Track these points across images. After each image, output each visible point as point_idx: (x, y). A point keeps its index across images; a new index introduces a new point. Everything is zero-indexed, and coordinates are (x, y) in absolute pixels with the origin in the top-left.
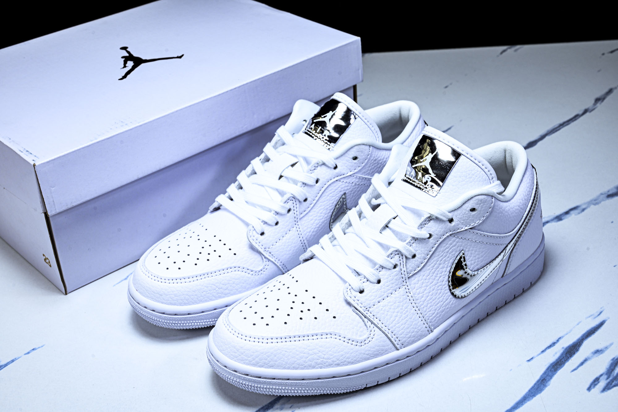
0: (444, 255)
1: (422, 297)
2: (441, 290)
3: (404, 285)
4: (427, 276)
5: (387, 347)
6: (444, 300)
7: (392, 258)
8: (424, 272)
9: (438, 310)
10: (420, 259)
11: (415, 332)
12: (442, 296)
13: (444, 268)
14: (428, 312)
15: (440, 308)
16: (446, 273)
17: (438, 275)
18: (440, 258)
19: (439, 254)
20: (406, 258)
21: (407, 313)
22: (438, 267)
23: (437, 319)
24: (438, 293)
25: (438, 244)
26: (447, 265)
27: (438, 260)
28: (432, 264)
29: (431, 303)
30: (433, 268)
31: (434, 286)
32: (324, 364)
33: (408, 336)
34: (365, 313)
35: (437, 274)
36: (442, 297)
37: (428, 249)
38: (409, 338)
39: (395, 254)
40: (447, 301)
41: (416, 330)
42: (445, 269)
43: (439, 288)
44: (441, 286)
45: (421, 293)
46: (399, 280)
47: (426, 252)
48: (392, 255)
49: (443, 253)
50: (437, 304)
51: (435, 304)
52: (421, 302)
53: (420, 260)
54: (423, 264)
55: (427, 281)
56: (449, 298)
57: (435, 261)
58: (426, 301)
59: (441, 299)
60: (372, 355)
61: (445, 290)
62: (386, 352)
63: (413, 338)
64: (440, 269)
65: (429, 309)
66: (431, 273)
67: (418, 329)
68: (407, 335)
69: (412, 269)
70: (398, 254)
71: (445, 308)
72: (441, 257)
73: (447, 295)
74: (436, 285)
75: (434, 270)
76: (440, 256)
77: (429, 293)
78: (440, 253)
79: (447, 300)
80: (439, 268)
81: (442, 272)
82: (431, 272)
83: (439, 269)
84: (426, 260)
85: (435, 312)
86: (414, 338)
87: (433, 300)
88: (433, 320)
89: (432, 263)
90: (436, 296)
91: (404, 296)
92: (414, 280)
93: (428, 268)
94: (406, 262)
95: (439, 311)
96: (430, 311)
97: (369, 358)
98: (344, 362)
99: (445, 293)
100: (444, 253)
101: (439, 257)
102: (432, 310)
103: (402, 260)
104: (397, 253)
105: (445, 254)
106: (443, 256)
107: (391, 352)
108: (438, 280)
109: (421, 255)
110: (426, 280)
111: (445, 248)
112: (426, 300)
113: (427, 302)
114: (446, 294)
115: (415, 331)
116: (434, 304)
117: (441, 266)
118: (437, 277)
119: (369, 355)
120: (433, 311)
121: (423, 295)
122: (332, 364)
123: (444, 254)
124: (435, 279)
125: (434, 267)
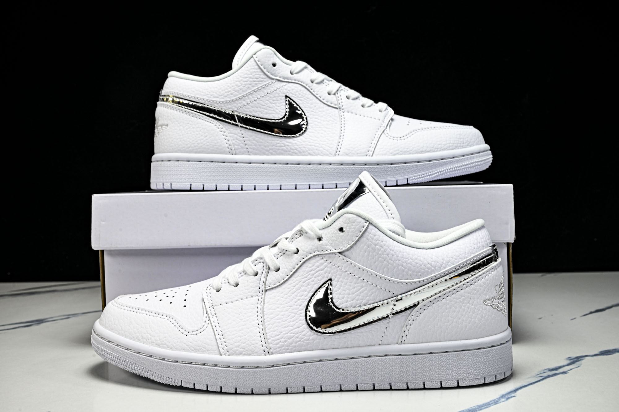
2: (296, 314)
3: (258, 295)
4: (285, 295)
5: (210, 347)
6: (295, 327)
7: (255, 265)
8: (282, 289)
9: (284, 334)
10: (282, 273)
11: (247, 344)
12: (294, 321)
13: (306, 291)
14: (272, 331)
15: (287, 333)
16: (306, 297)
20: (270, 269)
21: (247, 322)
22: (299, 289)
23: (281, 344)
24: (291, 316)
25: (302, 262)
26: (309, 289)
27: (301, 280)
28: (294, 283)
29: (279, 323)
30: (293, 288)
31: (289, 307)
34: (208, 309)
35: (297, 296)
37: (293, 265)
38: (237, 347)
39: (260, 262)
40: (299, 329)
41: (248, 342)
43: (294, 311)
44: (296, 309)
46: (255, 289)
47: (290, 268)
48: (257, 262)
50: (286, 327)
51: (282, 326)
53: (282, 275)
54: (284, 280)
56: (303, 327)
57: (298, 281)
59: (292, 323)
60: (192, 348)
61: (301, 316)
62: (208, 351)
64: (301, 291)
65: (274, 328)
66: (290, 292)
67: (251, 343)
68: (236, 343)
69: (271, 281)
70: (263, 263)
71: (295, 336)
72: (304, 278)
73: (301, 321)
74: (291, 306)
75: (293, 290)
76: (304, 276)
77: (281, 312)
78: (305, 273)
81: (303, 295)
83: (299, 291)
84: (288, 277)
85: (280, 334)
87: (282, 321)
88: (274, 343)
90: (287, 318)
91: (254, 307)
92: (271, 294)
93: (290, 286)
94: (268, 273)
95: (286, 335)
96: (275, 331)
97: (188, 350)
99: (299, 319)
103: (265, 270)
104: (262, 261)
107: (213, 354)
108: (295, 303)
109: (285, 270)
110: (283, 298)
112: (274, 318)
113: (274, 321)
117: (303, 288)
118: (295, 299)
119: (190, 347)
120: (277, 332)
121: (274, 312)
123: (308, 276)
124: (292, 300)
125: (295, 287)
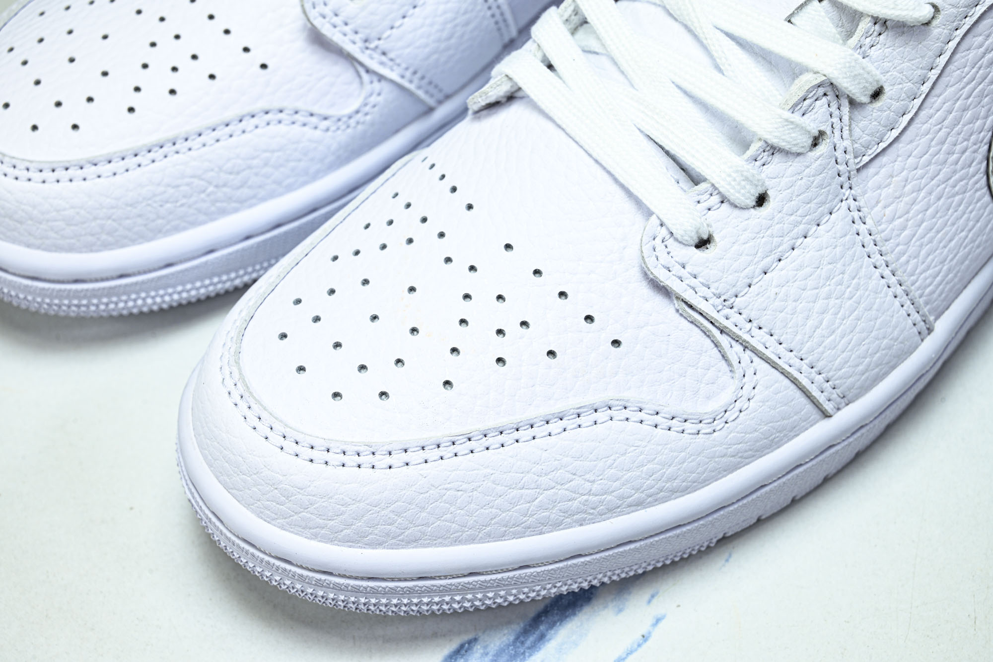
0: (978, 75)
1: (904, 228)
2: (965, 192)
3: (844, 198)
4: (921, 157)
5: (795, 417)
6: (971, 223)
7: (803, 115)
8: (911, 142)
9: (952, 260)
10: (898, 100)
11: (883, 350)
12: (964, 213)
13: (977, 119)
14: (921, 274)
15: (958, 253)
16: (982, 134)
17: (958, 148)
18: (964, 88)
19: (964, 75)
20: (852, 103)
21: (858, 293)
22: (957, 121)
23: (948, 287)
24: (953, 205)
25: (957, 40)
26: (986, 108)
27: (958, 95)
28: (939, 113)
29: (930, 241)
30: (939, 126)
31: (943, 186)
32: (592, 511)
33: (861, 368)
34: (720, 318)
35: (955, 145)
36: (966, 216)
37: (925, 62)
38: (863, 374)
39: (815, 98)
40: (979, 225)
41: (885, 341)
42: (979, 123)
43: (957, 188)
44: (961, 180)
45: (899, 217)
46: (830, 185)
47: (919, 72)
48: (807, 102)
49: (974, 70)
50: (951, 241)
51: (941, 245)
52: (898, 245)
53: (896, 105)
54: (907, 118)
55: (920, 172)
56: (986, 214)
57: (949, 100)
58: (914, 239)
59: (962, 221)
60: (750, 453)
61: (977, 190)
62: (794, 431)
63: (877, 370)
64: (964, 125)
65: (923, 263)
66: (933, 143)
67: (891, 339)
68: (858, 366)
69: (869, 138)
70: (825, 94)
71: (973, 247)
72: (968, 83)
73: (979, 204)
74: (947, 180)
75: (941, 134)
76: (965, 80)
77: (926, 210)
78: (966, 69)
79: (978, 221)
80: (961, 123)
81: (971, 135)
82: (932, 140)
83: (960, 126)
84: (918, 102)
85: (942, 269)
86: (880, 367)
87: (938, 232)
88: (935, 296)
89: (938, 111)
90: (947, 217)
91: (848, 237)
92: (877, 173)
93: (925, 126)
94: (850, 119)
95: (955, 261)
96: (928, 268)
98: (658, 493)
99: (975, 200)
100: (980, 68)
101: (962, 84)
102: (933, 265)
103: (836, 113)
104: (821, 91)
105: (981, 72)
106: (974, 79)
107: (807, 429)
108: (957, 164)
109: (901, 86)
110: (916, 169)
111: (982, 50)
112: (914, 235)
113: (918, 243)
114: (979, 200)
115: (883, 346)
116: (940, 242)
117: (969, 115)
118: (953, 153)
120: (936, 266)
121: (907, 220)
122: (619, 507)
123: (978, 72)
124: (945, 162)
125: (946, 123)
